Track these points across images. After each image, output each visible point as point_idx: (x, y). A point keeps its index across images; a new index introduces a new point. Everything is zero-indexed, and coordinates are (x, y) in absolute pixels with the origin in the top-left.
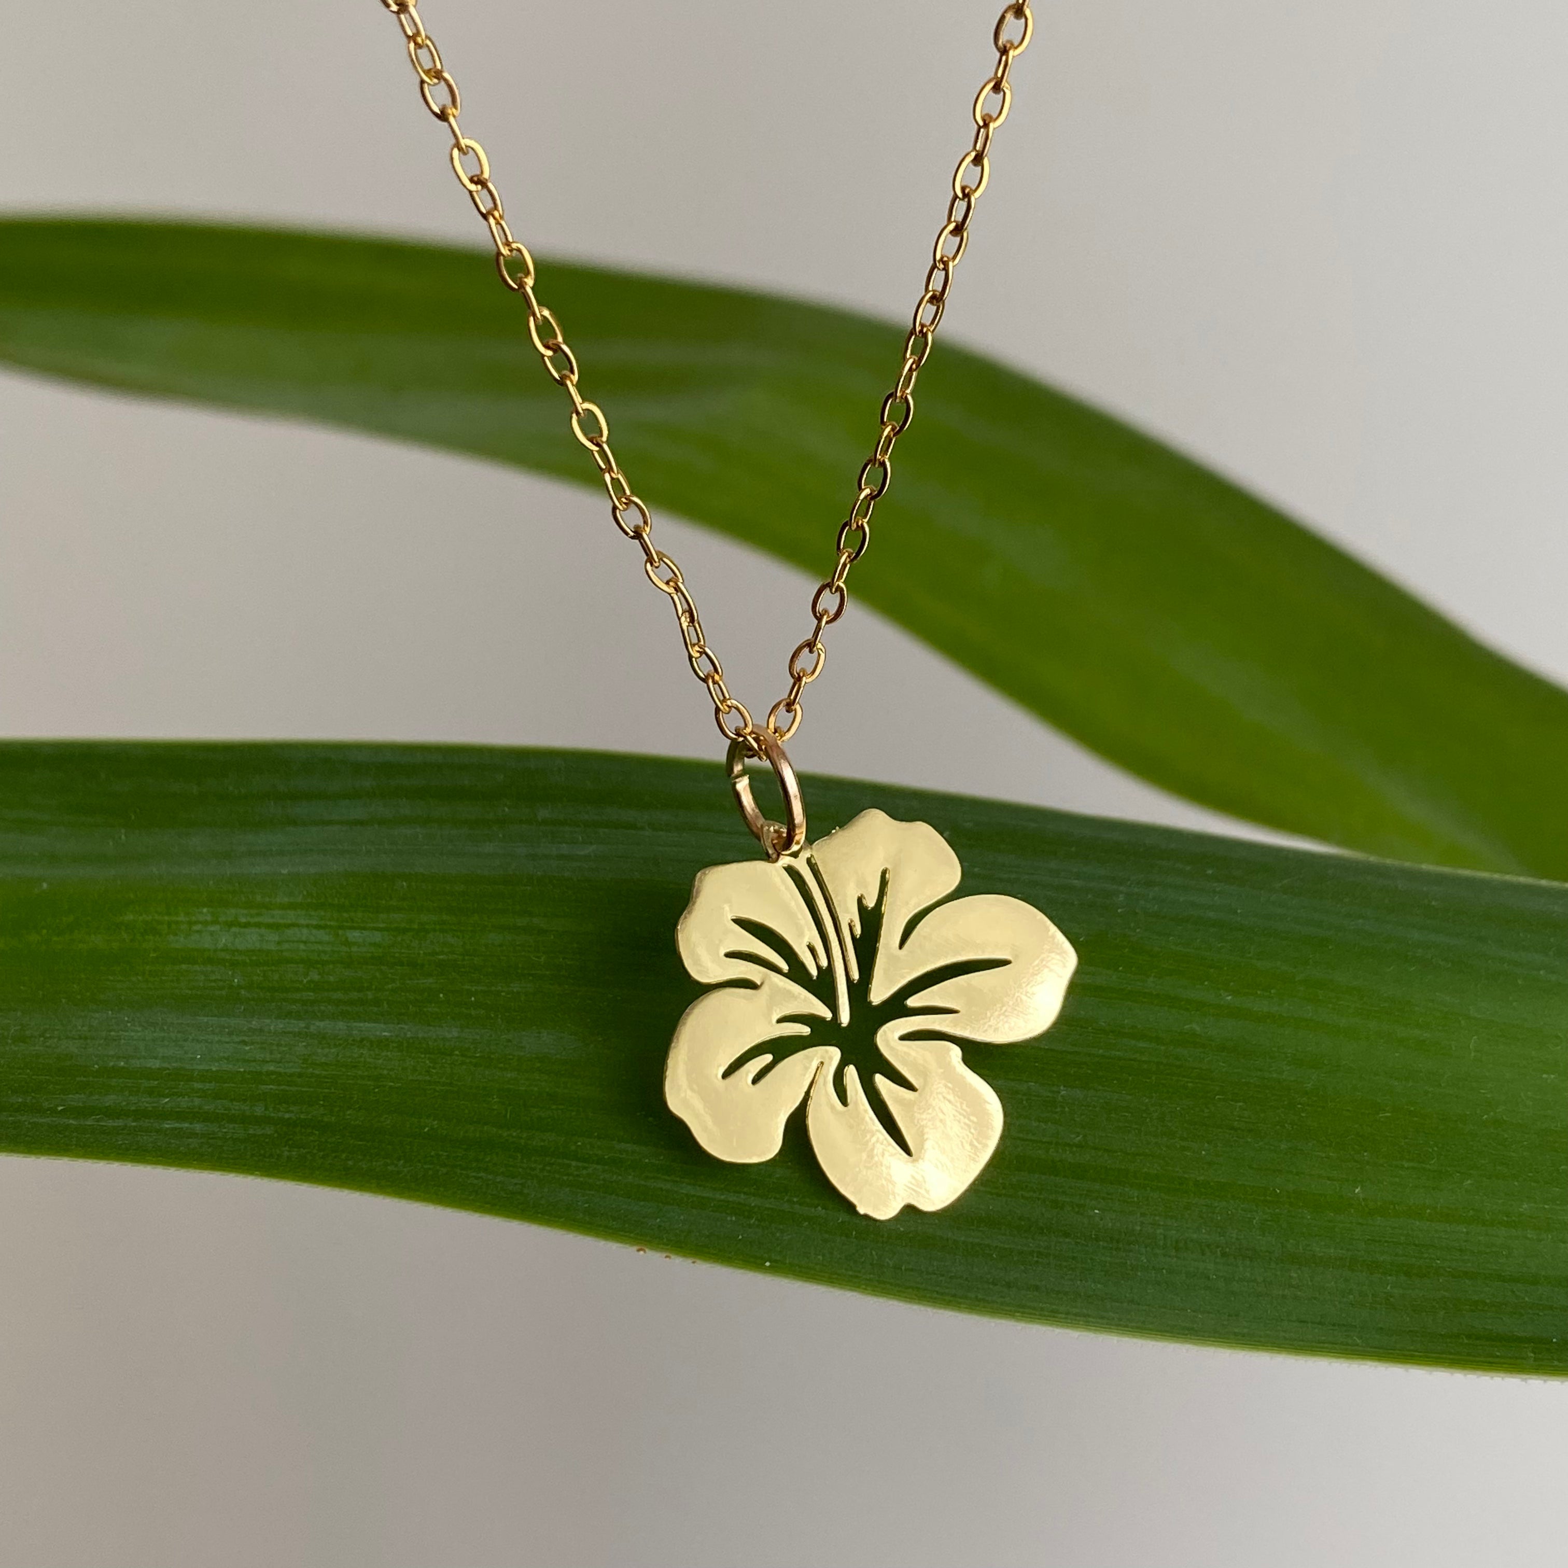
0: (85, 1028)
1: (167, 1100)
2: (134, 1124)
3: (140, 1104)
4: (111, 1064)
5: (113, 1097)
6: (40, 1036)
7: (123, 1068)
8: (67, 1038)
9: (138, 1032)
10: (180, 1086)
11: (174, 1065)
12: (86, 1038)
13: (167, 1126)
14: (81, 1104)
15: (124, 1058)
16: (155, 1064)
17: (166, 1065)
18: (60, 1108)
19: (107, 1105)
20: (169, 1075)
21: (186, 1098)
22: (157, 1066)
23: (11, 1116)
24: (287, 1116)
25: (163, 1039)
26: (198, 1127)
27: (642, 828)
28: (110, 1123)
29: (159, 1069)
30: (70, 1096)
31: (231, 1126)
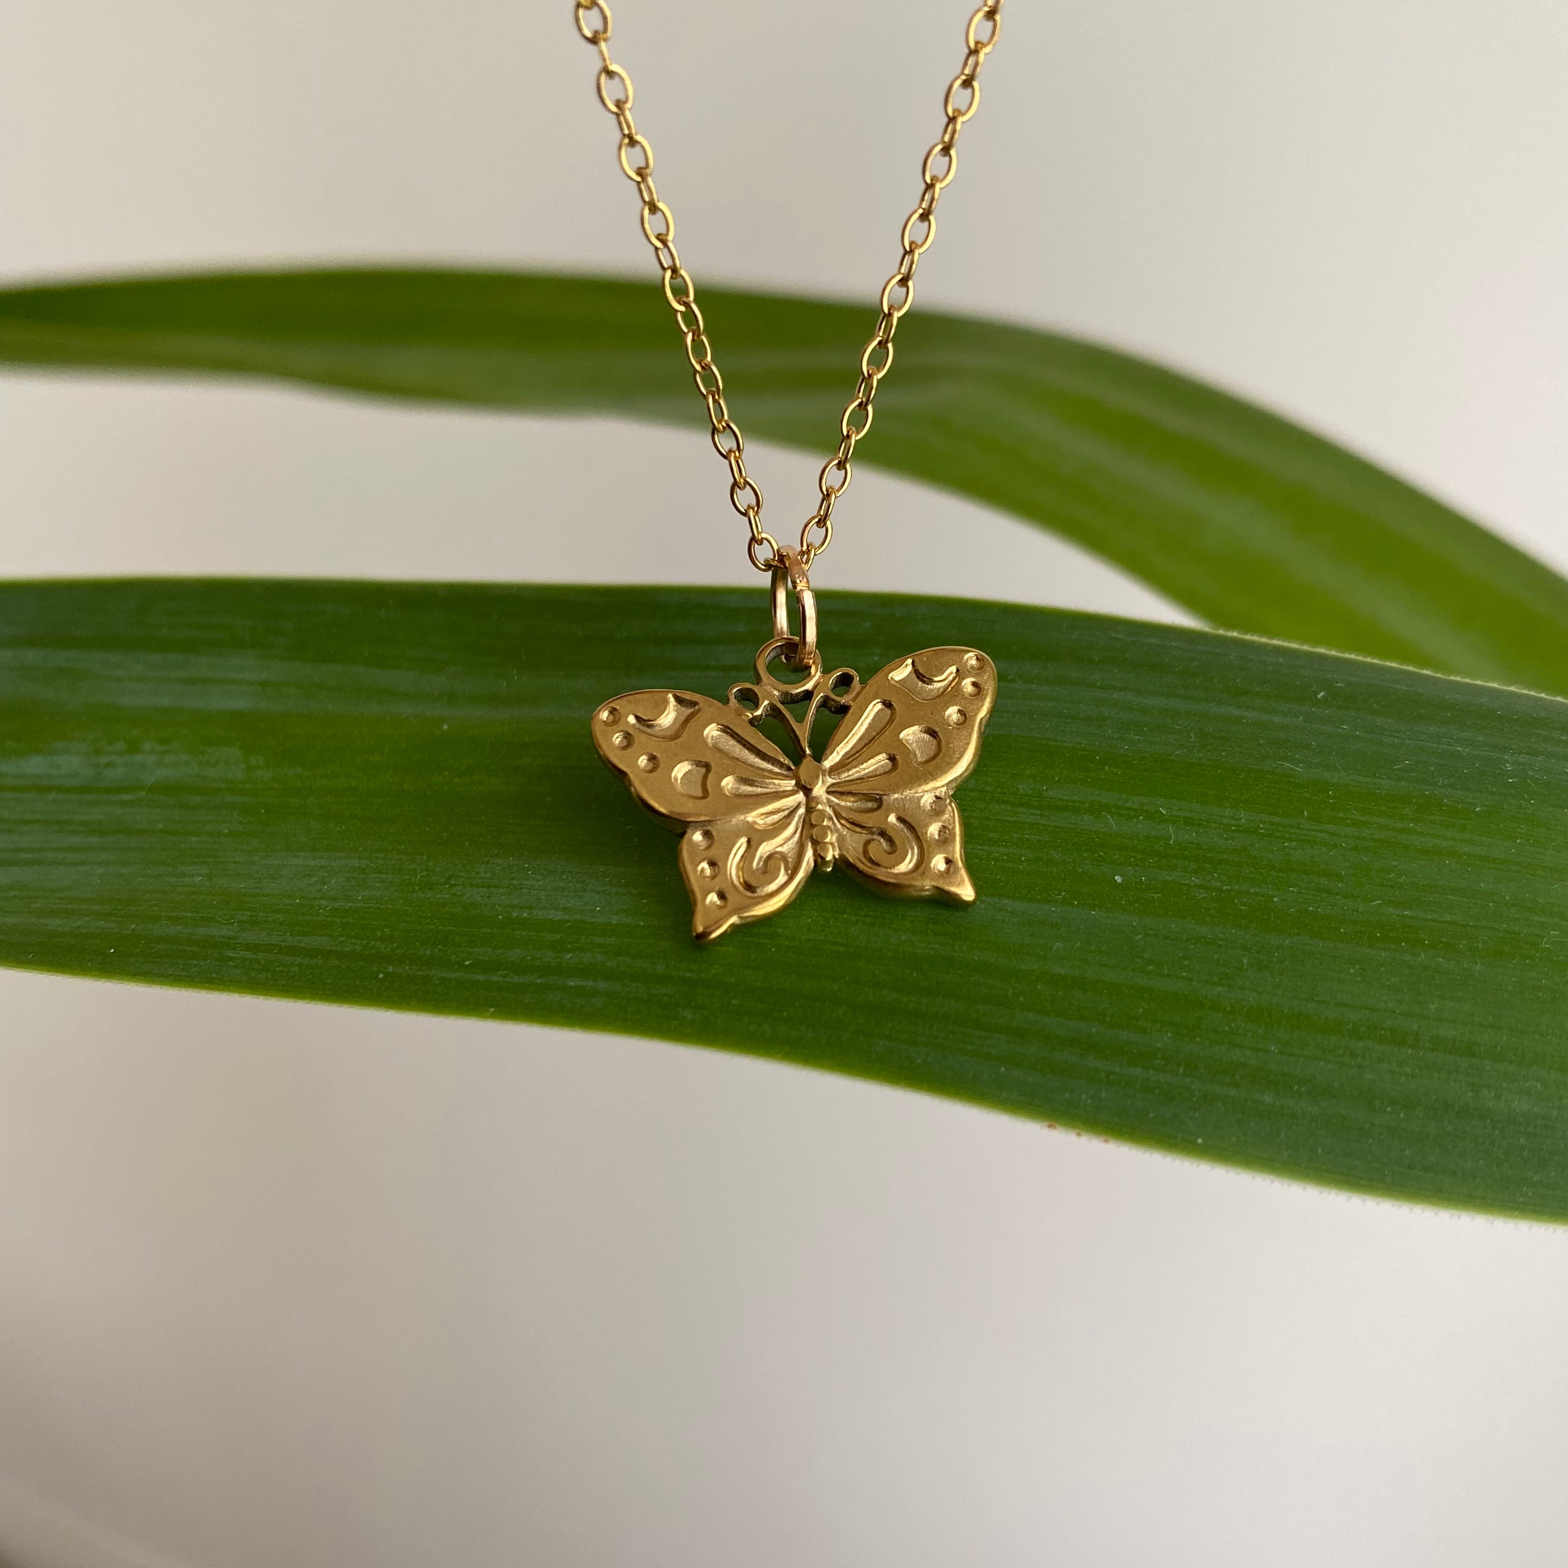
0: (489, 875)
1: (570, 955)
2: (539, 981)
3: (544, 960)
4: (515, 915)
5: (517, 951)
6: (446, 883)
7: (526, 919)
8: (472, 885)
9: (539, 881)
10: (582, 941)
11: (574, 917)
12: (489, 887)
13: (572, 984)
14: (486, 958)
15: (526, 908)
16: (558, 916)
17: (566, 917)
18: (467, 963)
19: (512, 959)
20: (571, 927)
21: (588, 954)
22: (559, 918)
23: (420, 970)
24: (688, 975)
25: (563, 889)
26: (601, 985)
27: (1012, 681)
28: (517, 979)
29: (559, 921)
30: (476, 949)
31: (634, 985)
